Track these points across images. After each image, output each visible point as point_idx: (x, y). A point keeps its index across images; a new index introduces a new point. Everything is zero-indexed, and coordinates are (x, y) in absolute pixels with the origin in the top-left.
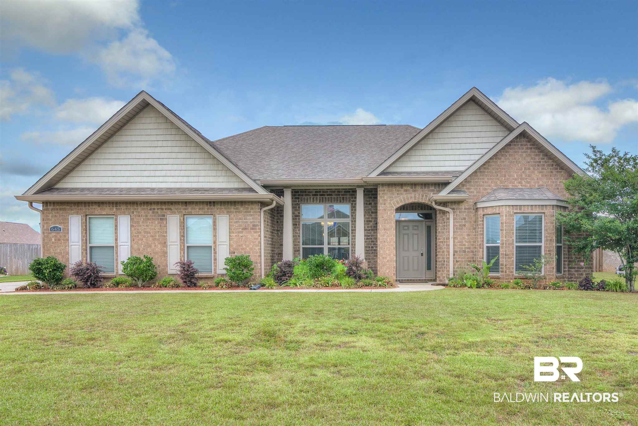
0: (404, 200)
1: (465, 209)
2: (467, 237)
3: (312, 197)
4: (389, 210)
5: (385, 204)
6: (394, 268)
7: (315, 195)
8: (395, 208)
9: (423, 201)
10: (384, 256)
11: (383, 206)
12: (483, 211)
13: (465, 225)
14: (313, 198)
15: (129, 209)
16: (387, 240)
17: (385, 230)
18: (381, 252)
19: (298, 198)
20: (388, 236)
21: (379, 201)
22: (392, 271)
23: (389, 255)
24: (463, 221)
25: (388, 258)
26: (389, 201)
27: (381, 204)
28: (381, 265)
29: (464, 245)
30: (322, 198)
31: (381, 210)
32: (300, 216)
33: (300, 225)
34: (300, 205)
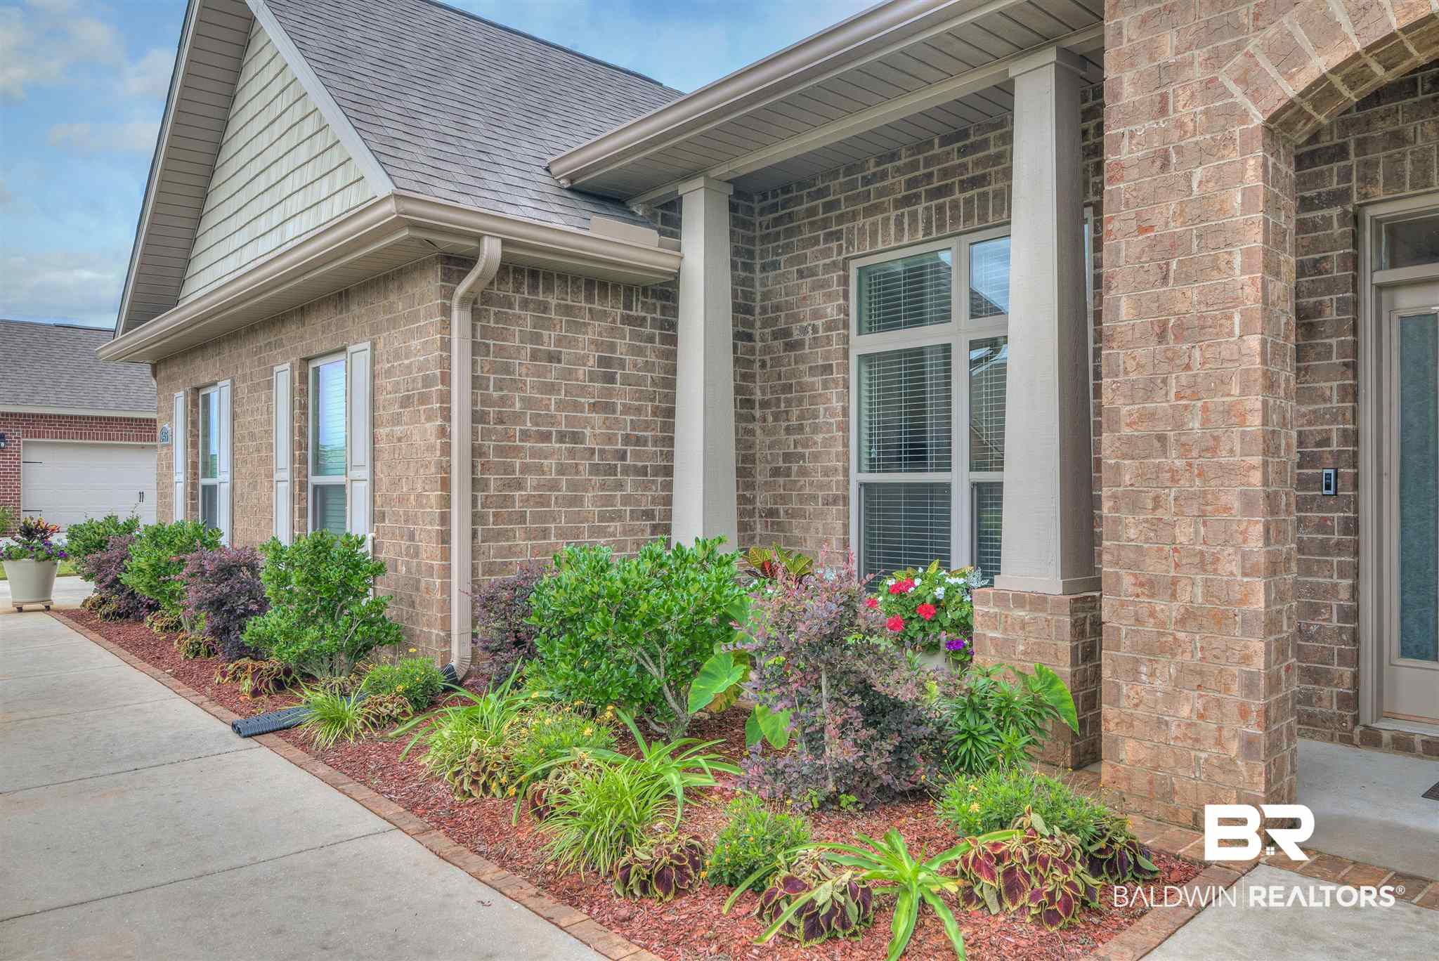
3: (893, 214)
4: (1205, 153)
5: (1163, 111)
6: (1249, 686)
7: (908, 201)
8: (1258, 118)
10: (1154, 567)
11: (1142, 127)
14: (899, 222)
16: (1179, 425)
17: (1162, 337)
18: (1132, 533)
19: (837, 236)
20: (1192, 391)
21: (1116, 96)
22: (1232, 709)
23: (1204, 562)
25: (1193, 593)
26: (1198, 75)
27: (1132, 115)
28: (1123, 653)
30: (940, 209)
31: (1134, 173)
32: (846, 325)
33: (847, 370)
34: (845, 268)
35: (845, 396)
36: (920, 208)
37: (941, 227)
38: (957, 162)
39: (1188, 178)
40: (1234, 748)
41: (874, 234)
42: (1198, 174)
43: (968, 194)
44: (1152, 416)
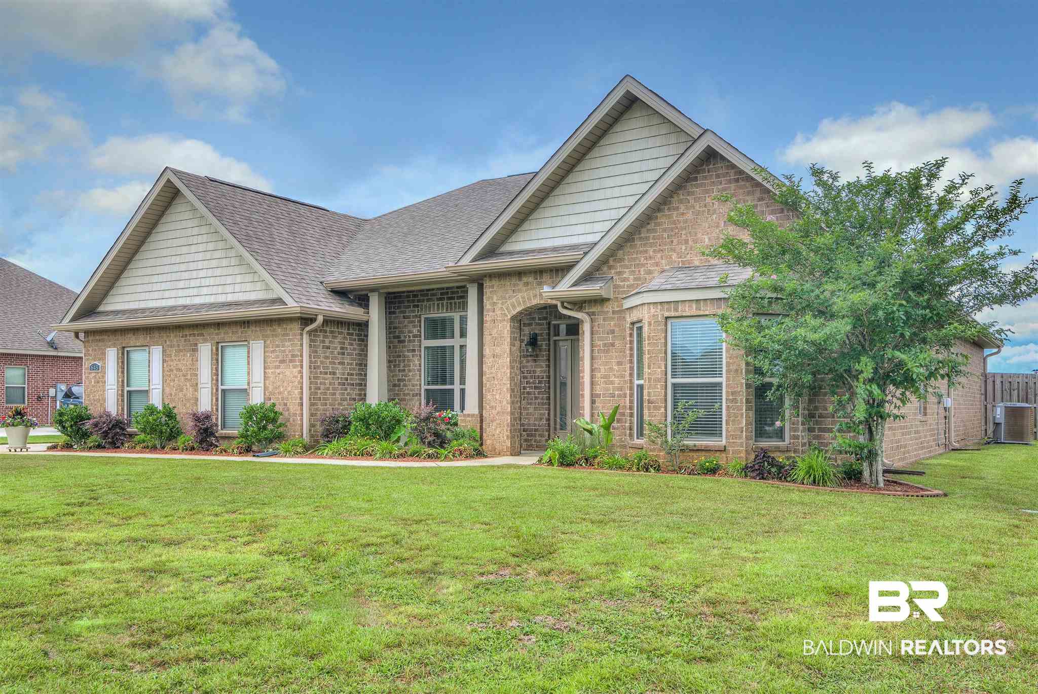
0: (524, 302)
1: (614, 312)
2: (616, 368)
3: (436, 302)
4: (501, 321)
5: (494, 311)
6: (508, 426)
7: (441, 299)
8: (509, 317)
10: (493, 404)
11: (491, 313)
13: (613, 345)
14: (438, 305)
15: (162, 337)
16: (497, 375)
17: (493, 357)
18: (489, 397)
19: (418, 306)
20: (498, 368)
21: (486, 306)
22: (505, 430)
23: (500, 402)
24: (610, 336)
25: (498, 409)
26: (500, 306)
27: (488, 310)
28: (488, 421)
29: (612, 383)
30: (451, 303)
31: (489, 323)
32: (420, 336)
33: (420, 351)
34: (420, 317)
35: (420, 360)
36: (445, 302)
37: (451, 309)
38: (456, 290)
39: (498, 325)
40: (505, 438)
41: (430, 308)
42: (500, 325)
43: (459, 301)
44: (492, 373)
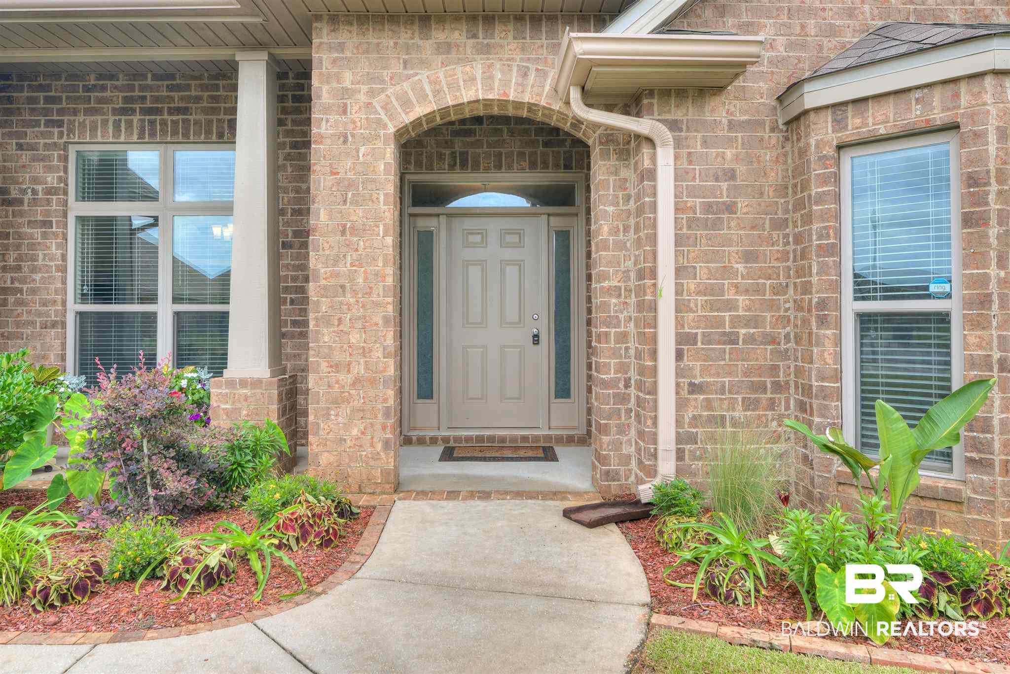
0: (437, 92)
1: (731, 125)
2: (741, 267)
3: (112, 119)
4: (366, 140)
5: (345, 112)
6: (387, 414)
7: (124, 111)
8: (392, 130)
9: (527, 98)
10: (338, 357)
11: (333, 118)
12: (840, 125)
13: (730, 208)
14: (117, 125)
16: (352, 280)
17: (343, 233)
18: (326, 338)
19: (58, 124)
20: (358, 263)
21: (319, 97)
22: (378, 427)
23: (365, 352)
24: (724, 185)
25: (359, 369)
26: (362, 98)
27: (327, 109)
28: (322, 404)
29: (731, 306)
30: (152, 123)
31: (329, 141)
32: (66, 193)
33: (65, 226)
34: (65, 149)
35: (64, 246)
36: (136, 119)
37: (152, 134)
38: (165, 94)
39: (357, 150)
40: (379, 447)
41: (93, 129)
42: (362, 150)
43: (175, 118)
44: (337, 275)
